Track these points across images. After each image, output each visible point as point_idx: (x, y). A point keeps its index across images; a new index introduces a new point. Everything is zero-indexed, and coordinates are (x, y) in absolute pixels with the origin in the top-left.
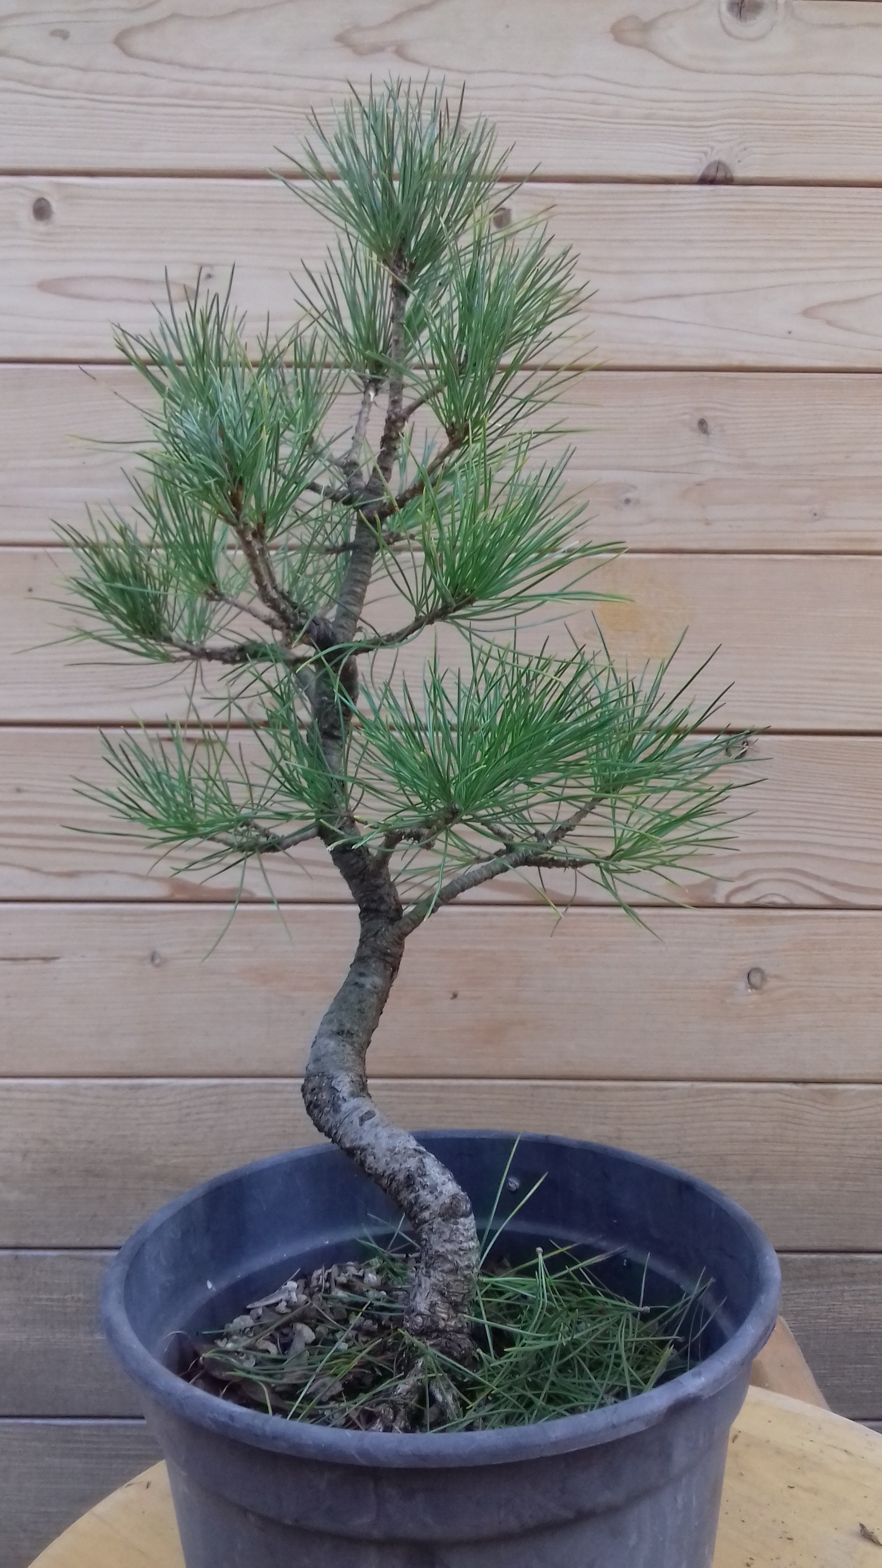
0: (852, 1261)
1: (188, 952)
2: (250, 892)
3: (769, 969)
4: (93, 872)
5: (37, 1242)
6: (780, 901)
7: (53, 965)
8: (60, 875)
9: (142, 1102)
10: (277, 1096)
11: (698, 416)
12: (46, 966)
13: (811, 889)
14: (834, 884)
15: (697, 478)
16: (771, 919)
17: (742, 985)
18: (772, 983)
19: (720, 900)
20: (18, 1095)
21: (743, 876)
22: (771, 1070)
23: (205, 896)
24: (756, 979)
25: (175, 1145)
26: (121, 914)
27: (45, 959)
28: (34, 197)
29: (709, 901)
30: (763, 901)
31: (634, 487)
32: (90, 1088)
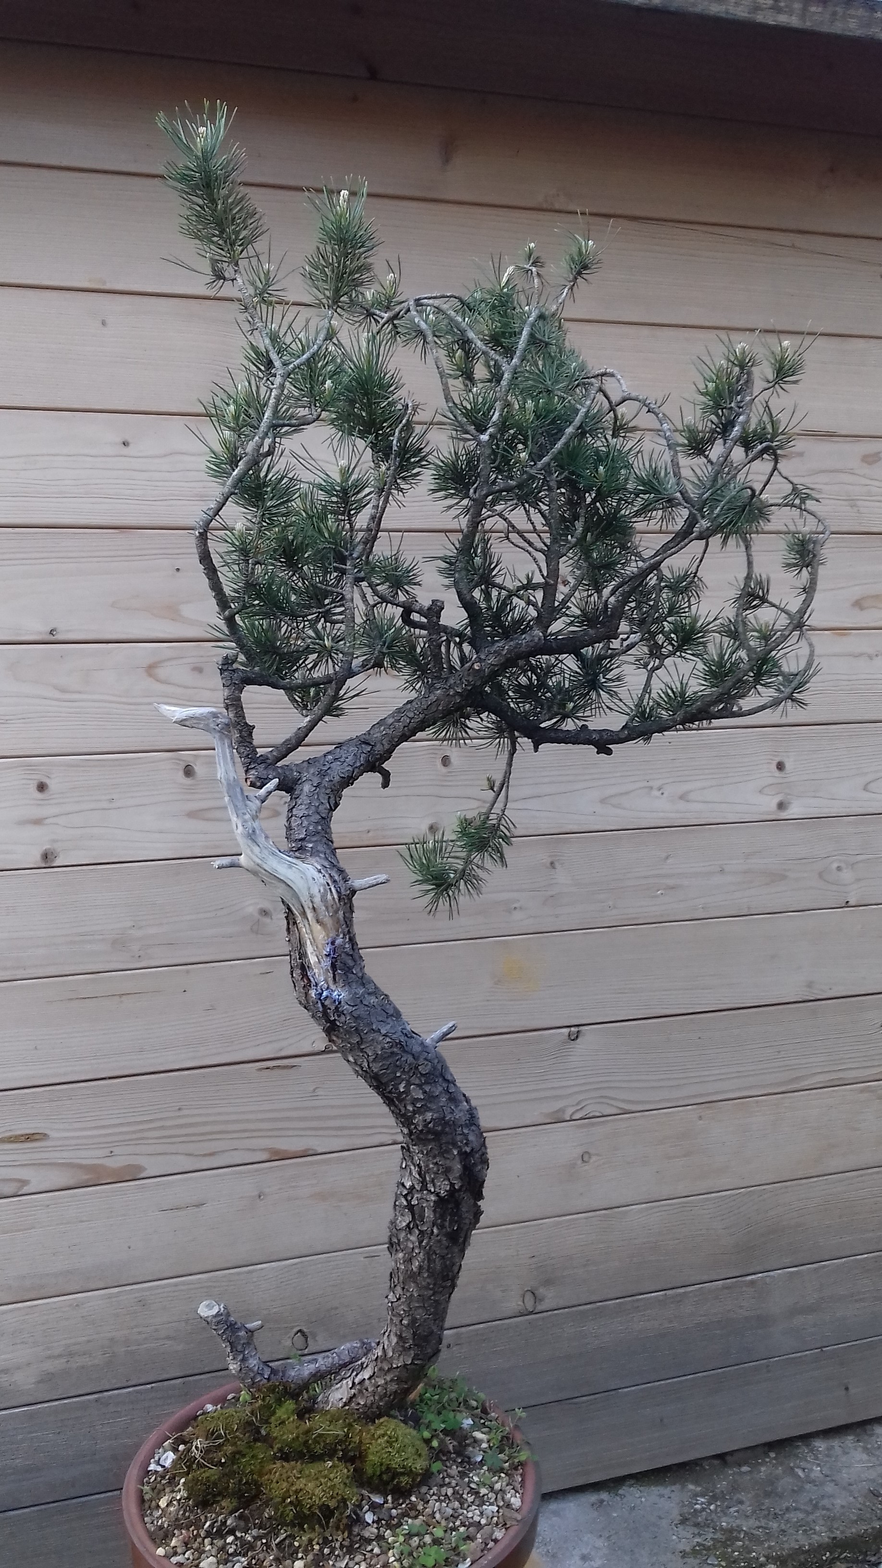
0: (638, 1300)
1: (280, 1189)
2: (315, 1150)
3: (592, 1151)
4: (223, 1151)
5: (196, 1371)
6: (598, 1114)
7: (203, 1208)
8: (205, 1155)
9: (255, 1280)
10: (332, 1263)
11: (550, 860)
12: (197, 1210)
13: (612, 1105)
14: (623, 1101)
15: (550, 893)
16: (593, 1124)
17: (580, 1162)
18: (594, 1159)
19: (568, 1119)
20: (182, 1287)
21: (578, 1104)
22: (595, 1205)
23: (290, 1156)
24: (586, 1158)
25: (274, 1301)
26: (240, 1173)
27: (197, 1206)
28: (183, 765)
29: (562, 1120)
30: (591, 1115)
31: (519, 901)
32: (224, 1276)
